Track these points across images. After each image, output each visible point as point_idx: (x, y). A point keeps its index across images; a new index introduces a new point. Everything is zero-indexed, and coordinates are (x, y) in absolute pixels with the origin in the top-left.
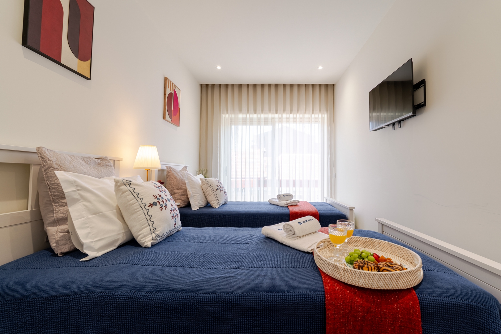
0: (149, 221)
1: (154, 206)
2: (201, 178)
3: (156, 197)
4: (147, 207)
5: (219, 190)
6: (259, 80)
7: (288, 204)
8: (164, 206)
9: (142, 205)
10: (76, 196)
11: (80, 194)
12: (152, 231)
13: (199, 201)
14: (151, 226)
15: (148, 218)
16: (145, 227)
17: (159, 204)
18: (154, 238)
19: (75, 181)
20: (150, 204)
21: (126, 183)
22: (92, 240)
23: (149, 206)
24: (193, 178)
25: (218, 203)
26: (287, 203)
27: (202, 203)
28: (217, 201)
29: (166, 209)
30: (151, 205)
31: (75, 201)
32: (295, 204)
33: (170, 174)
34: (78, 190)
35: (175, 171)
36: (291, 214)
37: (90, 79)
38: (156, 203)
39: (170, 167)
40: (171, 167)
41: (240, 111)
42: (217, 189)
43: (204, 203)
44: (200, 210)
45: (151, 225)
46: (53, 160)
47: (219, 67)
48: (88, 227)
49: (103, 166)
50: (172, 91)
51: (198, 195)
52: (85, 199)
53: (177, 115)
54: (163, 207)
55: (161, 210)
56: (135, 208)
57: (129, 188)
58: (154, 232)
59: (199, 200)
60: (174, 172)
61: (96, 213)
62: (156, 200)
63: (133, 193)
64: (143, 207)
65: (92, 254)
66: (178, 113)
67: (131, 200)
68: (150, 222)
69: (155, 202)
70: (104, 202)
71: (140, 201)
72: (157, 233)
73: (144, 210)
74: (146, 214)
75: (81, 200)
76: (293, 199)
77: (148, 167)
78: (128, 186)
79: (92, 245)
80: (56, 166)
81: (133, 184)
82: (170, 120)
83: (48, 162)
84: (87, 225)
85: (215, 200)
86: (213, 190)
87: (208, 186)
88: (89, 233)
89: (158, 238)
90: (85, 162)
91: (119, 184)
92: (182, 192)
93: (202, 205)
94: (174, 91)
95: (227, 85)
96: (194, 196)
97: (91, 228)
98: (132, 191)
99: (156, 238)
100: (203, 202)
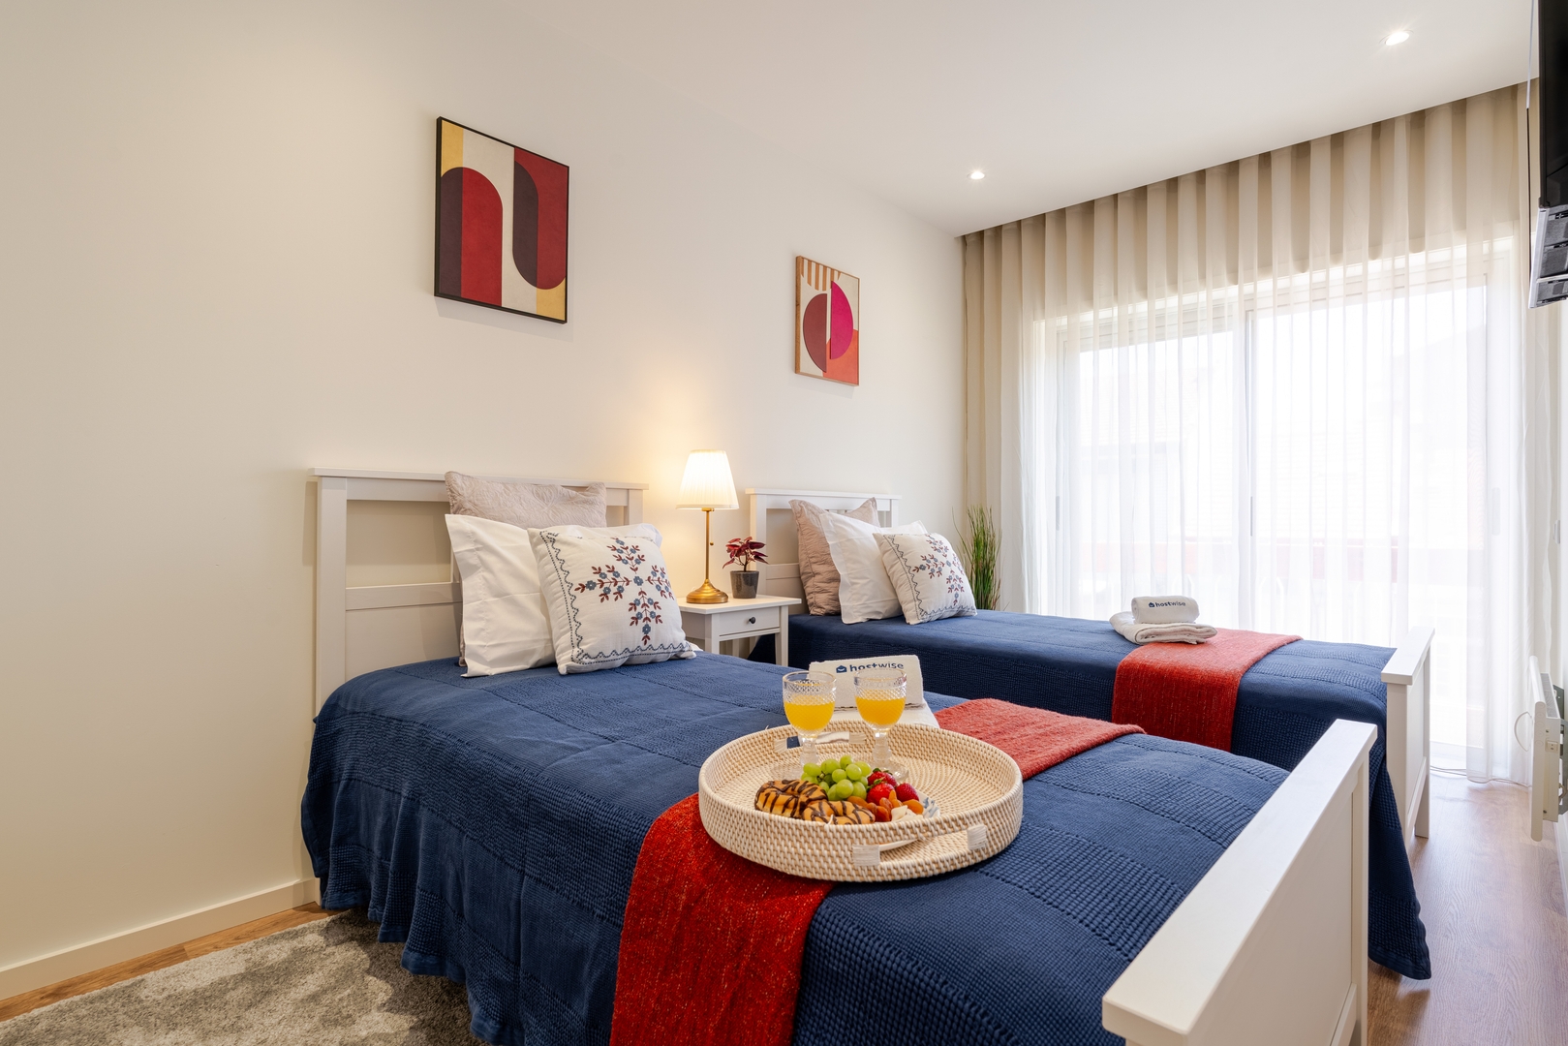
0: (572, 620)
1: (587, 590)
2: (875, 532)
3: (598, 571)
4: (573, 592)
5: (928, 571)
6: (1153, 170)
7: (1158, 634)
8: (612, 593)
9: (565, 585)
10: (474, 561)
11: (479, 557)
12: (575, 642)
13: (868, 600)
14: (574, 632)
15: (572, 615)
16: (565, 632)
17: (601, 587)
18: (574, 658)
19: (473, 533)
20: (581, 585)
21: (546, 539)
22: (484, 644)
23: (577, 589)
24: (853, 532)
25: (919, 610)
26: (1149, 631)
27: (879, 607)
28: (917, 603)
29: (616, 599)
30: (583, 587)
31: (473, 569)
32: (1192, 639)
33: (801, 520)
34: (478, 549)
35: (815, 512)
36: (1119, 671)
37: (565, 321)
38: (595, 584)
39: (801, 502)
40: (805, 503)
41: (1089, 298)
42: (922, 568)
43: (887, 608)
44: (872, 626)
45: (574, 628)
46: (466, 495)
47: (977, 175)
48: (482, 619)
49: (577, 502)
50: (824, 289)
51: (865, 581)
52: (488, 569)
53: (849, 352)
54: (611, 595)
55: (602, 600)
56: (555, 590)
57: (550, 547)
58: (578, 646)
59: (866, 597)
60: (811, 516)
61: (501, 594)
62: (596, 578)
63: (555, 559)
64: (566, 589)
65: (474, 667)
66: (852, 346)
67: (550, 575)
68: (573, 623)
69: (591, 581)
70: (518, 576)
71: (562, 576)
72: (583, 647)
73: (567, 595)
74: (569, 605)
75: (482, 569)
76: (1199, 621)
77: (709, 502)
78: (550, 545)
79: (482, 651)
80: (468, 505)
81: (558, 541)
82: (820, 372)
83: (458, 498)
84: (481, 615)
85: (911, 601)
86: (907, 570)
87: (894, 556)
88: (483, 630)
89: (587, 660)
90: (539, 496)
91: (535, 540)
92: (830, 572)
93: (879, 613)
94: (835, 288)
95: (1040, 220)
96: (853, 584)
97: (488, 621)
98: (554, 555)
99: (580, 657)
100: (881, 604)
